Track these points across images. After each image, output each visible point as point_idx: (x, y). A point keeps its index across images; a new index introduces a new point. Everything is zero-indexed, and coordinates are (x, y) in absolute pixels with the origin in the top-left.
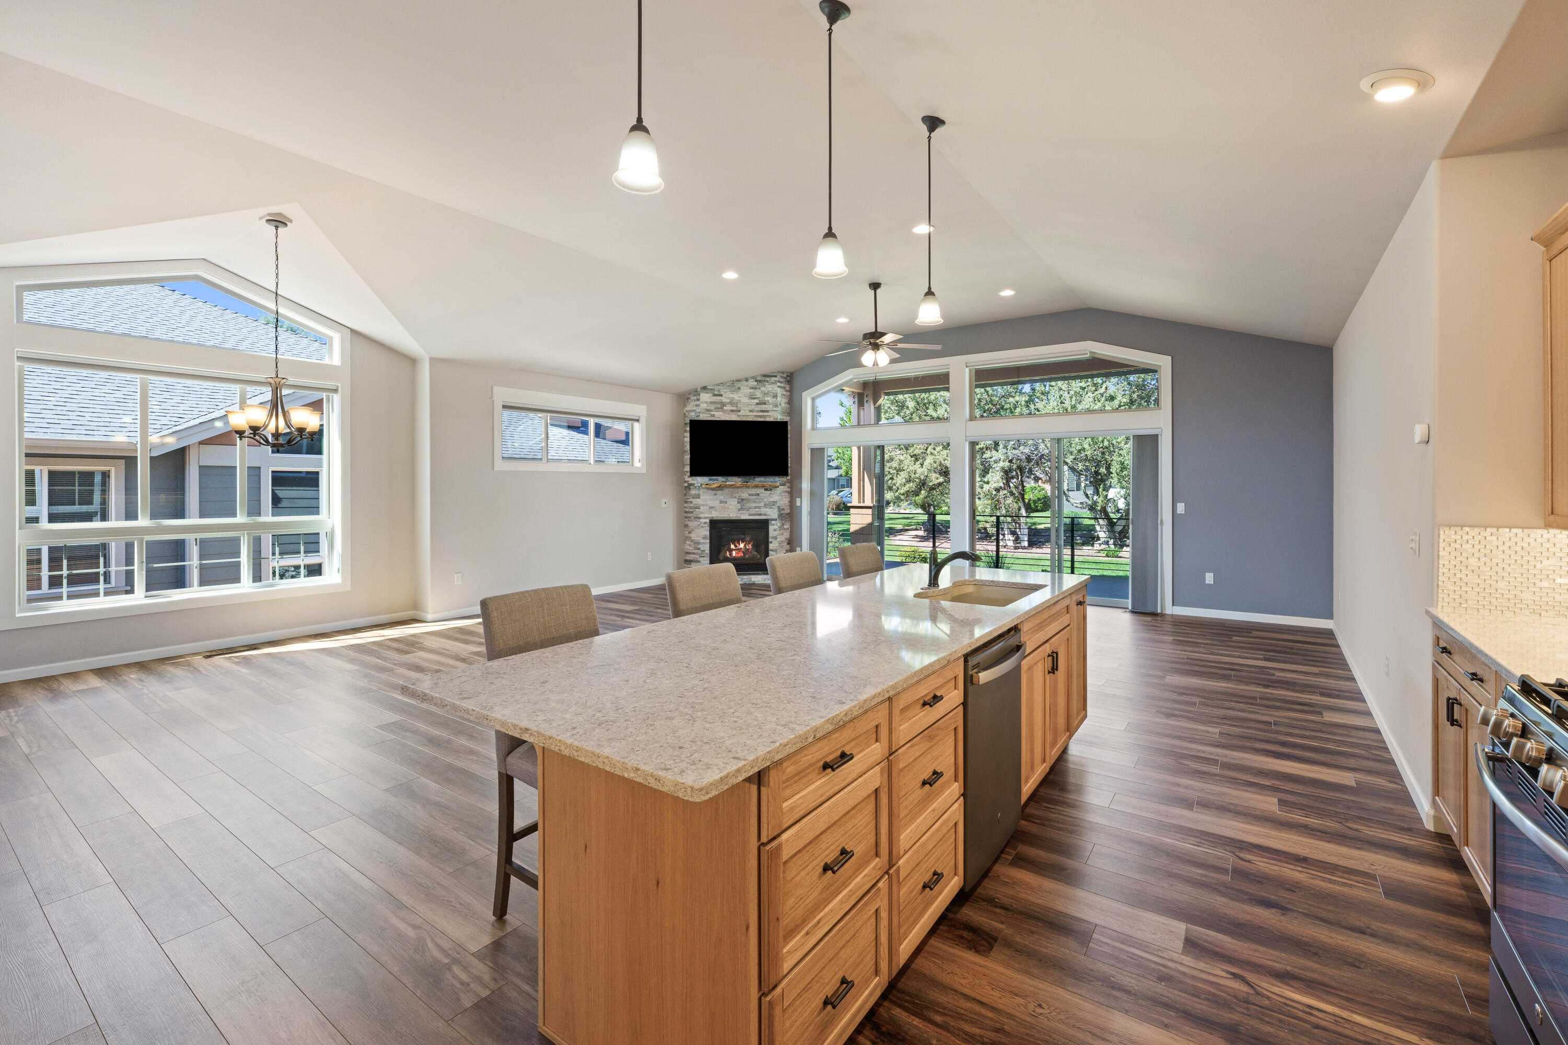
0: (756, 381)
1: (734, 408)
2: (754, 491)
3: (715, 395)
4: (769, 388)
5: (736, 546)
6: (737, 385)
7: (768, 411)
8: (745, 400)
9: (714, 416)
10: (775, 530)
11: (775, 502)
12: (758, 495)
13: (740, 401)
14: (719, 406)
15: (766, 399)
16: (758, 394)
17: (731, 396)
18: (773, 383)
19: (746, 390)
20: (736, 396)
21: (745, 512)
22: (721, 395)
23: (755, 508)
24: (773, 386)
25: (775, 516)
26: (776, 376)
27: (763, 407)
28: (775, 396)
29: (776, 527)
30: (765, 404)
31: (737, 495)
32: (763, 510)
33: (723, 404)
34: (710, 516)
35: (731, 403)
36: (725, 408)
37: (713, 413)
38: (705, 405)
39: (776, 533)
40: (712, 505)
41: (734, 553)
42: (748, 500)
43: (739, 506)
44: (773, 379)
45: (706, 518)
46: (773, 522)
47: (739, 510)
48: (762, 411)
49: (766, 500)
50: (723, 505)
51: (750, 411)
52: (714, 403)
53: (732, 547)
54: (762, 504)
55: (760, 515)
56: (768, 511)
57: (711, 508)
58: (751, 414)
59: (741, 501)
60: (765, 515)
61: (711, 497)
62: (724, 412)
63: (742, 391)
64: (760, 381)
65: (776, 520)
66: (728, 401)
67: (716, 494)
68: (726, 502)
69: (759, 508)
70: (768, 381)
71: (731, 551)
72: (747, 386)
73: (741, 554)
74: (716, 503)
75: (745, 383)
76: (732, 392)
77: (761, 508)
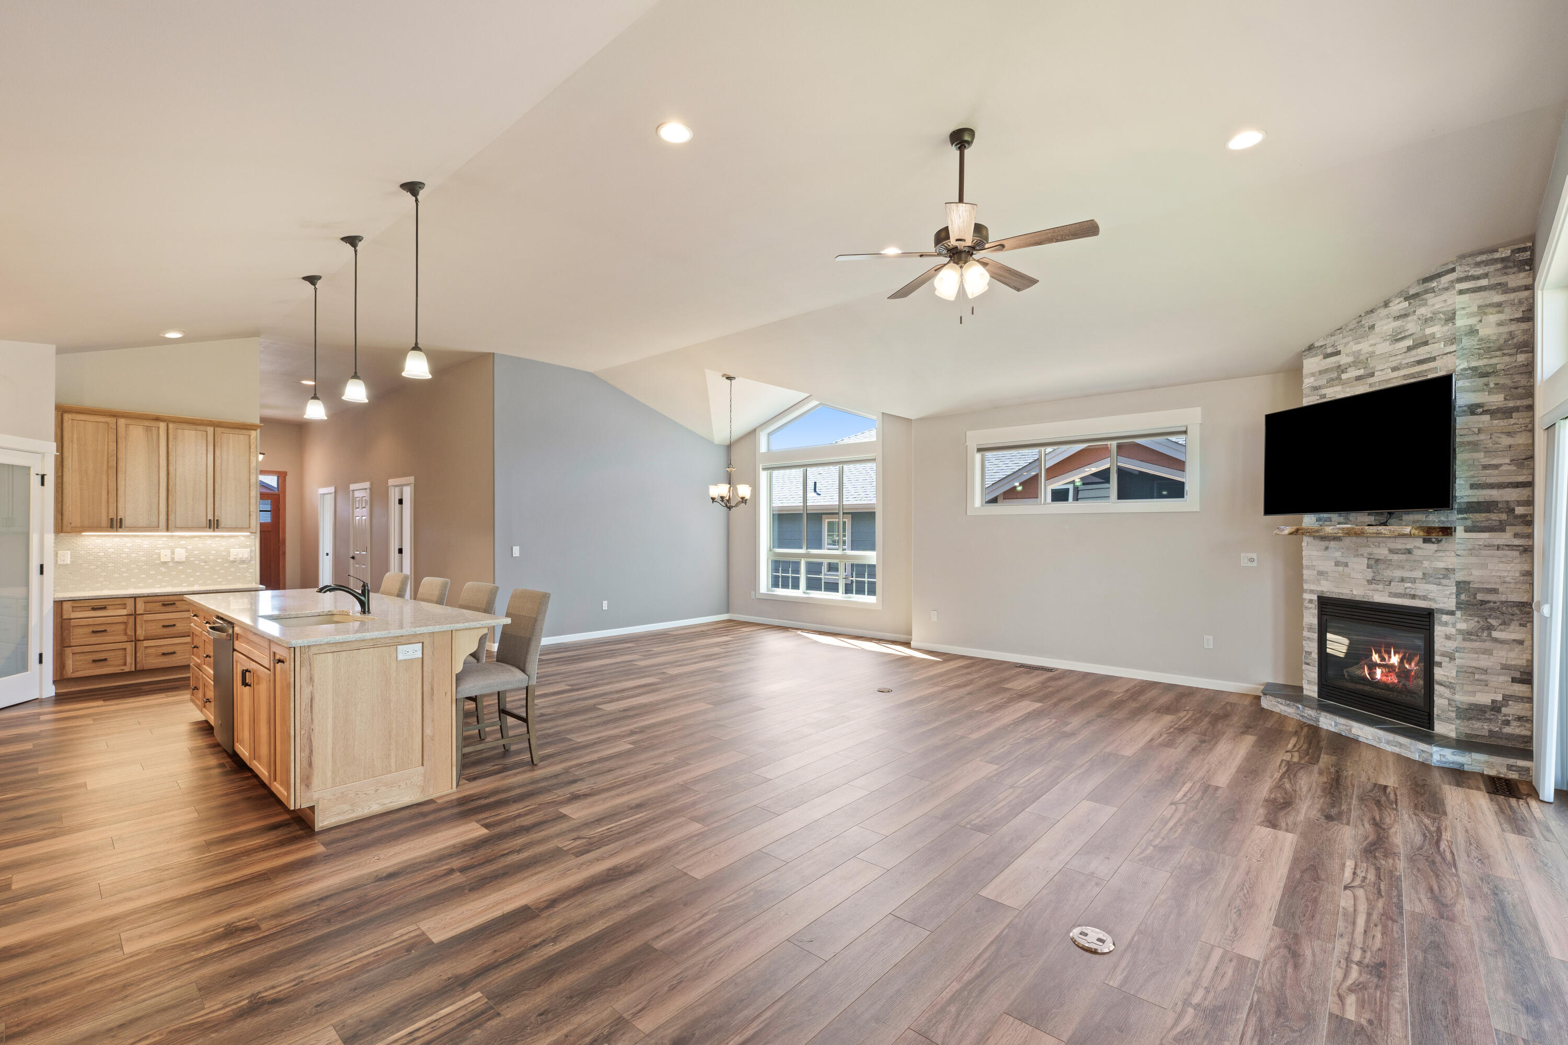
0: (1406, 299)
1: (1362, 372)
2: (1400, 544)
3: (1327, 356)
4: (1436, 303)
5: (1383, 659)
6: (1367, 322)
7: (1433, 359)
8: (1384, 348)
9: (1324, 396)
10: (1448, 637)
11: (1449, 571)
12: (1409, 552)
13: (1372, 355)
14: (1335, 375)
15: (1428, 331)
16: (1411, 326)
17: (1355, 348)
18: (1447, 289)
19: (1386, 326)
20: (1364, 347)
21: (1380, 587)
22: (1338, 353)
23: (1403, 580)
24: (1445, 296)
25: (1451, 604)
26: (1453, 270)
27: (1422, 352)
28: (1451, 318)
29: (1451, 630)
30: (1426, 343)
31: (1365, 551)
32: (1422, 588)
33: (1341, 369)
34: (1320, 589)
35: (1355, 364)
36: (1344, 376)
37: (1323, 391)
38: (1312, 379)
39: (1450, 646)
40: (1321, 569)
41: (1379, 673)
42: (1387, 563)
43: (1369, 574)
44: (1445, 280)
45: (1312, 592)
46: (1445, 618)
47: (1370, 582)
48: (1420, 362)
49: (1426, 564)
50: (1341, 569)
51: (1394, 369)
52: (1326, 371)
53: (1375, 657)
54: (1418, 574)
55: (1414, 597)
56: (1429, 589)
57: (1321, 573)
58: (1396, 374)
59: (1375, 563)
60: (1424, 598)
61: (1319, 553)
62: (1344, 383)
63: (1377, 329)
64: (1417, 295)
65: (1452, 613)
66: (1350, 359)
67: (1327, 548)
68: (1346, 565)
69: (1413, 581)
70: (1433, 290)
71: (1372, 666)
72: (1387, 316)
73: (1393, 679)
74: (1328, 566)
75: (1383, 312)
76: (1357, 340)
77: (1417, 581)
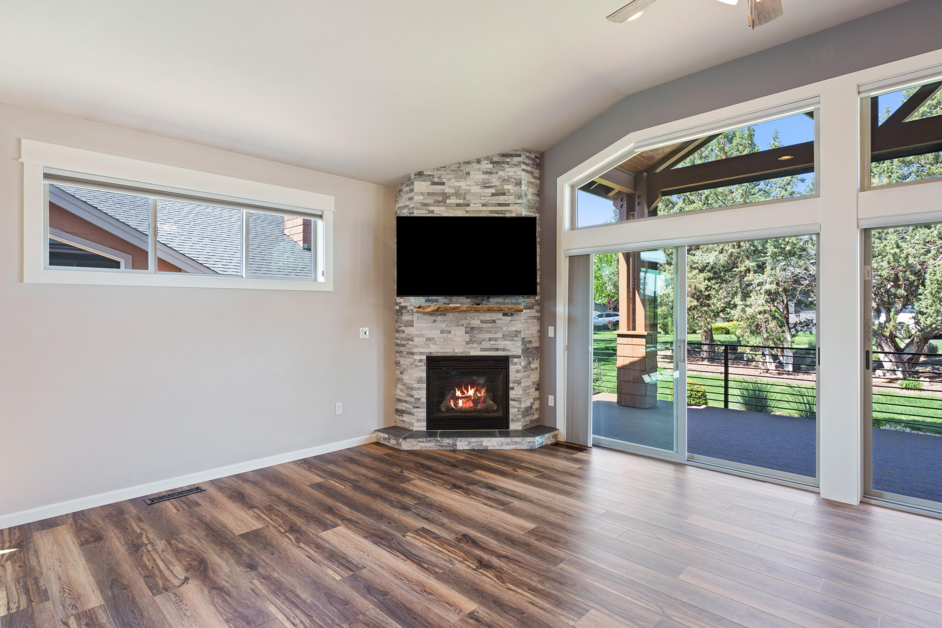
0: (492, 163)
1: (461, 201)
2: (488, 316)
3: (434, 183)
4: (510, 172)
5: (463, 393)
6: (466, 168)
7: (508, 205)
8: (476, 189)
9: (433, 212)
10: (518, 371)
11: (518, 332)
12: (494, 322)
13: (468, 191)
14: (440, 199)
15: (506, 187)
16: (495, 180)
17: (457, 184)
18: (516, 165)
19: (477, 176)
20: (463, 185)
21: (475, 345)
22: (443, 184)
23: (490, 340)
24: (515, 169)
25: (519, 352)
26: (519, 156)
27: (502, 199)
28: (519, 183)
29: (519, 367)
30: (504, 194)
31: (465, 322)
32: (502, 344)
33: (446, 196)
34: (428, 350)
35: (457, 194)
36: (448, 201)
37: (431, 208)
38: (421, 197)
39: (519, 376)
40: (430, 336)
41: (460, 402)
42: (480, 329)
43: (467, 337)
44: (516, 159)
45: (421, 353)
46: (515, 360)
47: (467, 343)
48: (500, 205)
49: (504, 329)
50: (445, 335)
51: (484, 205)
52: (433, 194)
53: (458, 393)
54: (500, 335)
55: (497, 350)
56: (507, 344)
57: (429, 339)
58: (484, 208)
59: (471, 330)
60: (504, 350)
61: (429, 325)
62: (447, 206)
63: (472, 176)
64: (497, 163)
65: (519, 357)
66: (452, 191)
67: (435, 321)
68: (450, 332)
69: (496, 339)
70: (508, 163)
71: (457, 399)
72: (479, 170)
73: (470, 404)
74: (435, 334)
75: (476, 166)
76: (458, 178)
77: (498, 340)
